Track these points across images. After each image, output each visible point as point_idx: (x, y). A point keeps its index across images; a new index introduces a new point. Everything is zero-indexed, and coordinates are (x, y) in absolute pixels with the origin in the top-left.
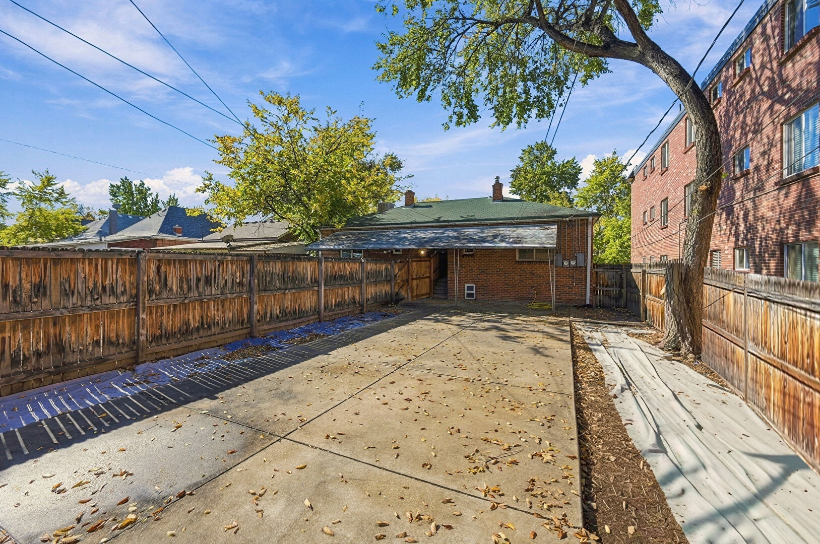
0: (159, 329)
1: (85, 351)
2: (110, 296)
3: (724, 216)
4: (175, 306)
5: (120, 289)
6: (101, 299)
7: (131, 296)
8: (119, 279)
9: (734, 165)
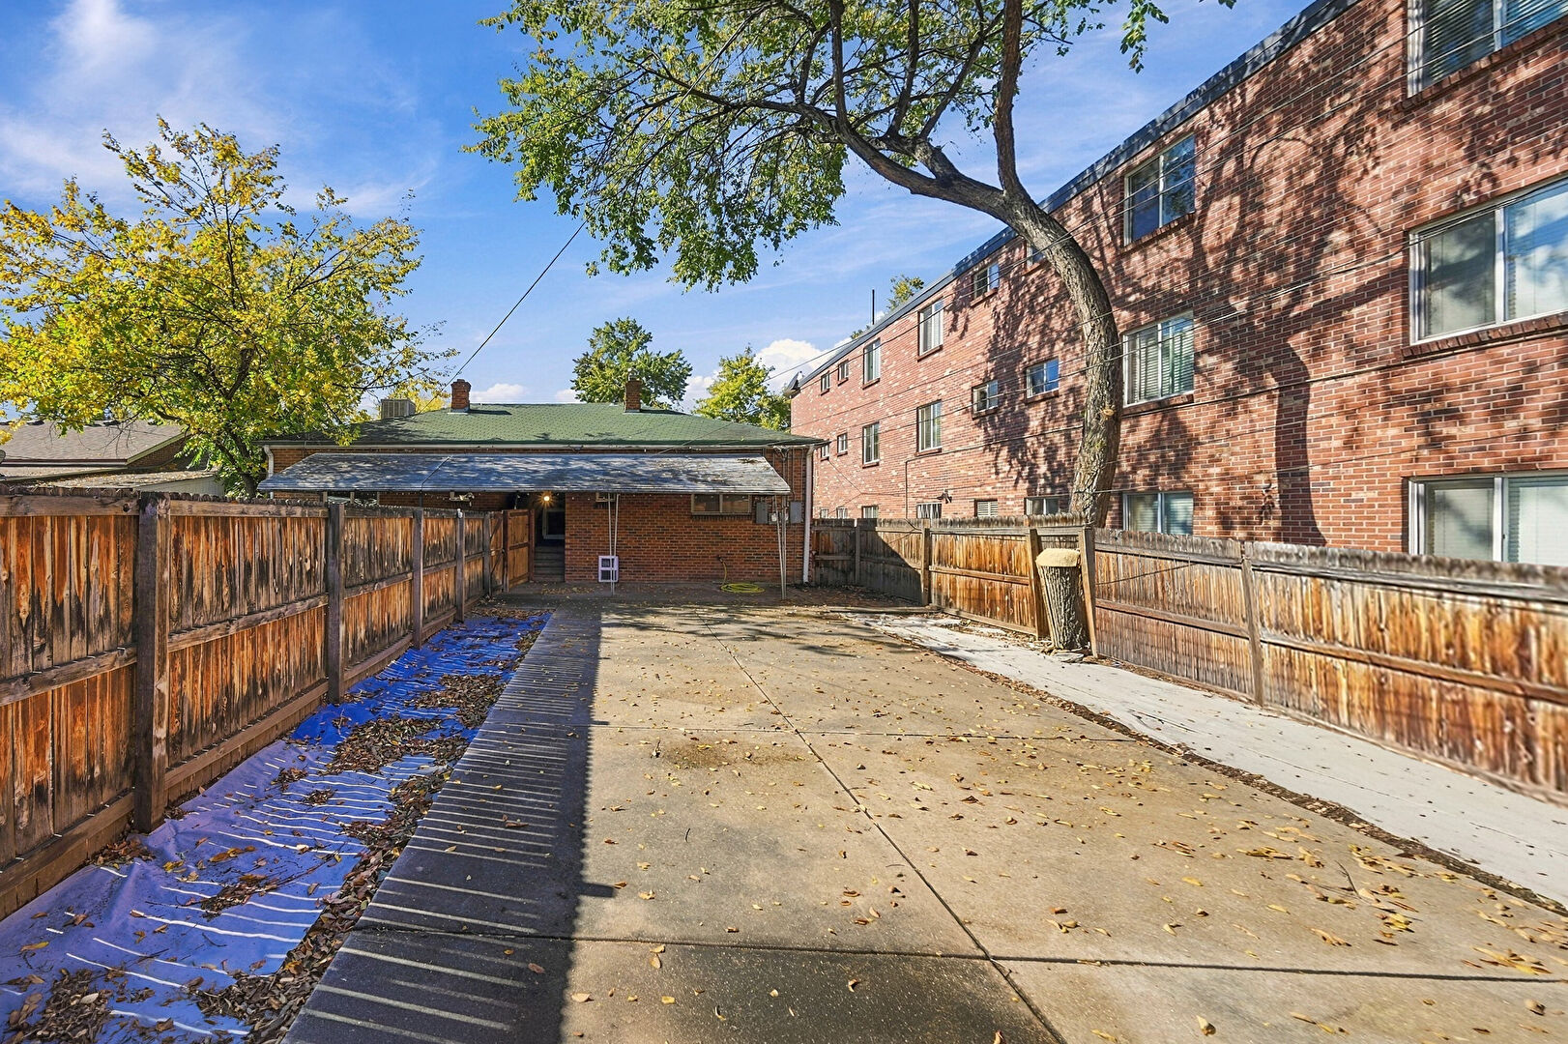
0: (177, 716)
1: (10, 829)
2: (72, 634)
3: (1004, 452)
4: (208, 646)
5: (97, 610)
6: (51, 648)
7: (120, 630)
8: (93, 580)
9: (1025, 383)
